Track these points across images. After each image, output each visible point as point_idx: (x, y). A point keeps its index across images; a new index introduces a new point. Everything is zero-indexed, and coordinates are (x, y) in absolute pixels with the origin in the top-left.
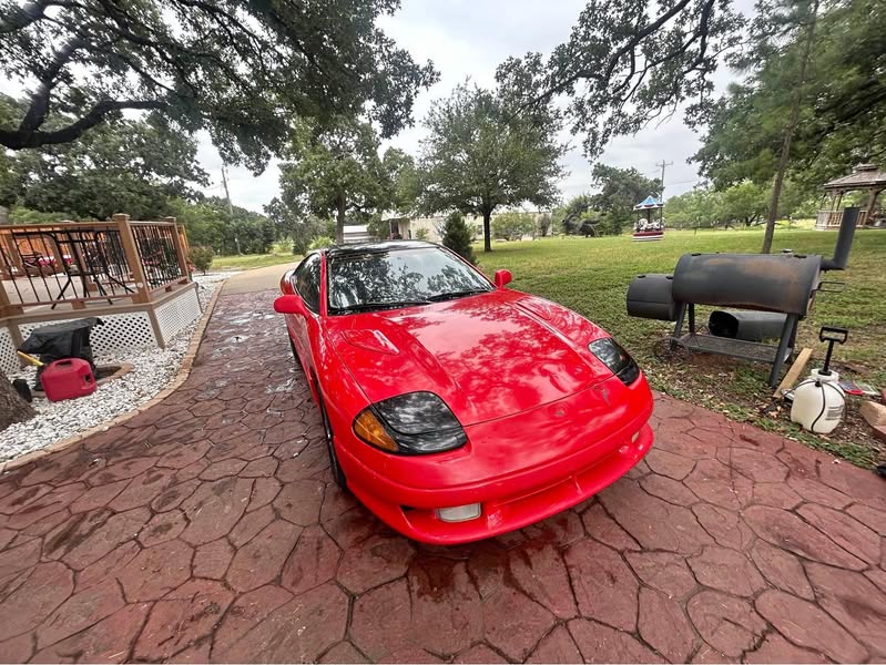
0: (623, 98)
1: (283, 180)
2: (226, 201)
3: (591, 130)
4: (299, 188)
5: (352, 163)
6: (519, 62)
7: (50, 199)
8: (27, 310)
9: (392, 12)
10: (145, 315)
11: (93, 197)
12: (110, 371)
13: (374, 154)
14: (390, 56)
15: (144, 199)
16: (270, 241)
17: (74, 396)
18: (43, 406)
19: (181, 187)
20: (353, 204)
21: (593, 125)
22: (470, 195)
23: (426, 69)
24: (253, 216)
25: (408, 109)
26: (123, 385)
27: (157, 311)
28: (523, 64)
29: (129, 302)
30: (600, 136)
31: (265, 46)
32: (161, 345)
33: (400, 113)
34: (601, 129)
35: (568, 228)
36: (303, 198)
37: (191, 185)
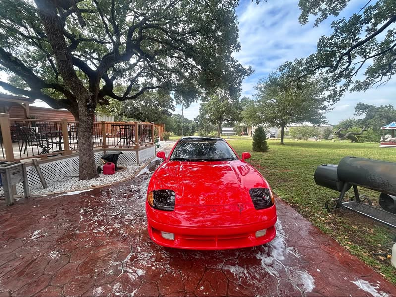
0: (352, 74)
1: (200, 109)
2: (182, 116)
3: (333, 90)
4: (206, 113)
5: (228, 103)
6: (291, 63)
7: (131, 114)
8: (109, 147)
9: (238, 51)
10: (135, 153)
11: (142, 114)
12: (121, 169)
13: (237, 99)
14: (234, 66)
15: (156, 115)
16: (194, 132)
17: (109, 174)
18: (101, 175)
19: (166, 111)
20: (226, 119)
21: (334, 88)
22: (275, 118)
23: (248, 70)
24: (191, 122)
25: (240, 85)
26: (122, 174)
27: (139, 152)
28: (294, 63)
29: (133, 148)
30: (338, 93)
31: (193, 67)
32: (138, 164)
33: (236, 86)
34: (338, 89)
35: (340, 136)
36: (207, 116)
37: (170, 111)
